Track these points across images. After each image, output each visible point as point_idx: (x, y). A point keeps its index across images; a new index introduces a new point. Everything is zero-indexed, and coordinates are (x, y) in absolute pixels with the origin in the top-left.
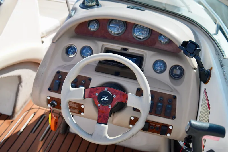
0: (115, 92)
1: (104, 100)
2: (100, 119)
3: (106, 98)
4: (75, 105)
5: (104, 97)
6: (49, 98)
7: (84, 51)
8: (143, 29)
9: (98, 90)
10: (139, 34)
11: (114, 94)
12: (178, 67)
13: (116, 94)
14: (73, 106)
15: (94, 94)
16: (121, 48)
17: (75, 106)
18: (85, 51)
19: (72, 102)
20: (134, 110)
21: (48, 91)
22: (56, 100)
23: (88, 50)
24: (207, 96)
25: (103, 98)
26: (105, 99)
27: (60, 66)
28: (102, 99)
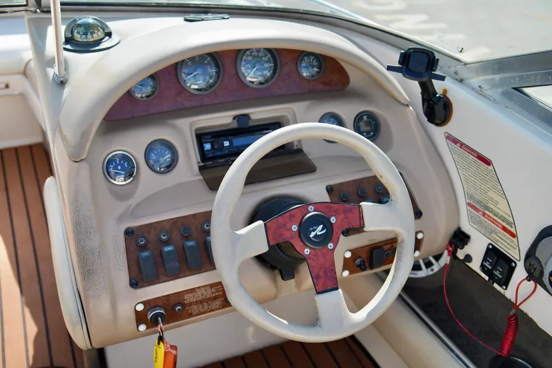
0: (332, 210)
1: (316, 236)
2: (321, 283)
3: (319, 230)
4: (213, 290)
5: (315, 228)
6: (140, 307)
7: (153, 156)
8: (259, 59)
9: (294, 216)
10: (254, 73)
11: (332, 216)
12: (365, 115)
13: (334, 214)
14: (208, 296)
15: (288, 230)
16: (232, 118)
17: (213, 293)
18: (155, 155)
19: (204, 286)
20: (345, 236)
21: (133, 290)
22: (160, 303)
23: (161, 151)
24: (462, 145)
25: (314, 231)
26: (318, 233)
27: (122, 215)
28: (312, 234)
